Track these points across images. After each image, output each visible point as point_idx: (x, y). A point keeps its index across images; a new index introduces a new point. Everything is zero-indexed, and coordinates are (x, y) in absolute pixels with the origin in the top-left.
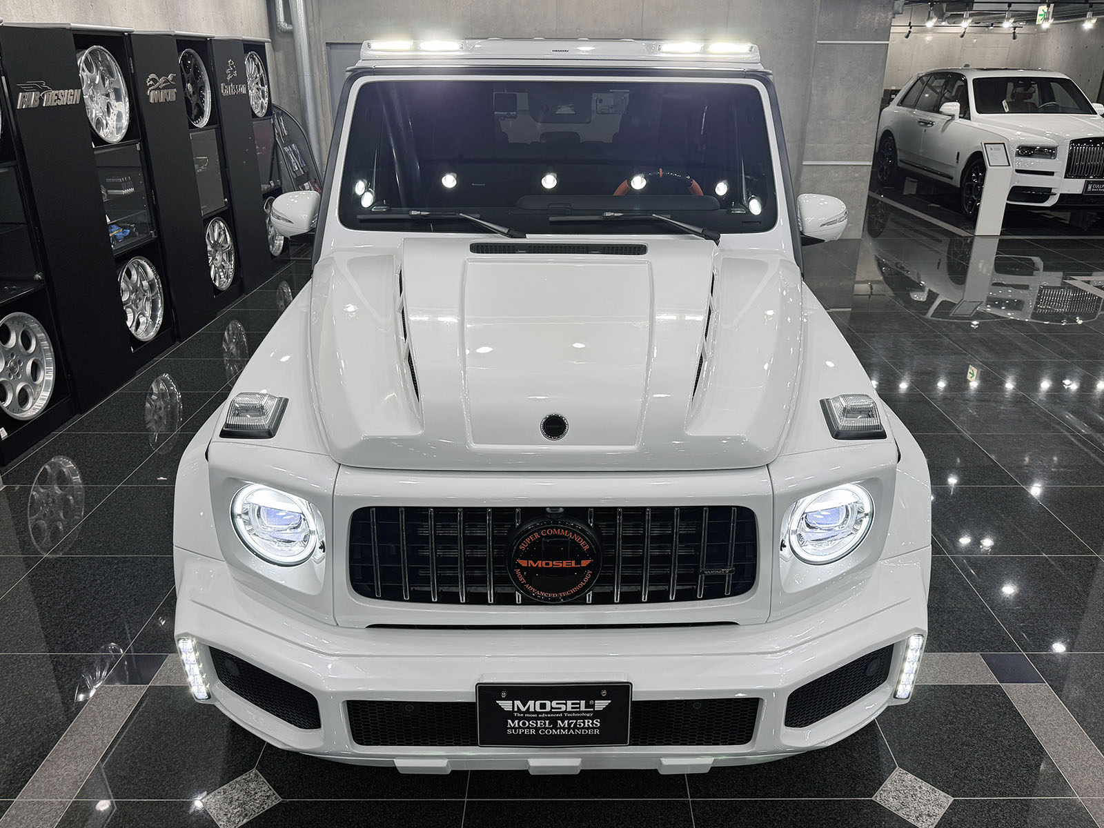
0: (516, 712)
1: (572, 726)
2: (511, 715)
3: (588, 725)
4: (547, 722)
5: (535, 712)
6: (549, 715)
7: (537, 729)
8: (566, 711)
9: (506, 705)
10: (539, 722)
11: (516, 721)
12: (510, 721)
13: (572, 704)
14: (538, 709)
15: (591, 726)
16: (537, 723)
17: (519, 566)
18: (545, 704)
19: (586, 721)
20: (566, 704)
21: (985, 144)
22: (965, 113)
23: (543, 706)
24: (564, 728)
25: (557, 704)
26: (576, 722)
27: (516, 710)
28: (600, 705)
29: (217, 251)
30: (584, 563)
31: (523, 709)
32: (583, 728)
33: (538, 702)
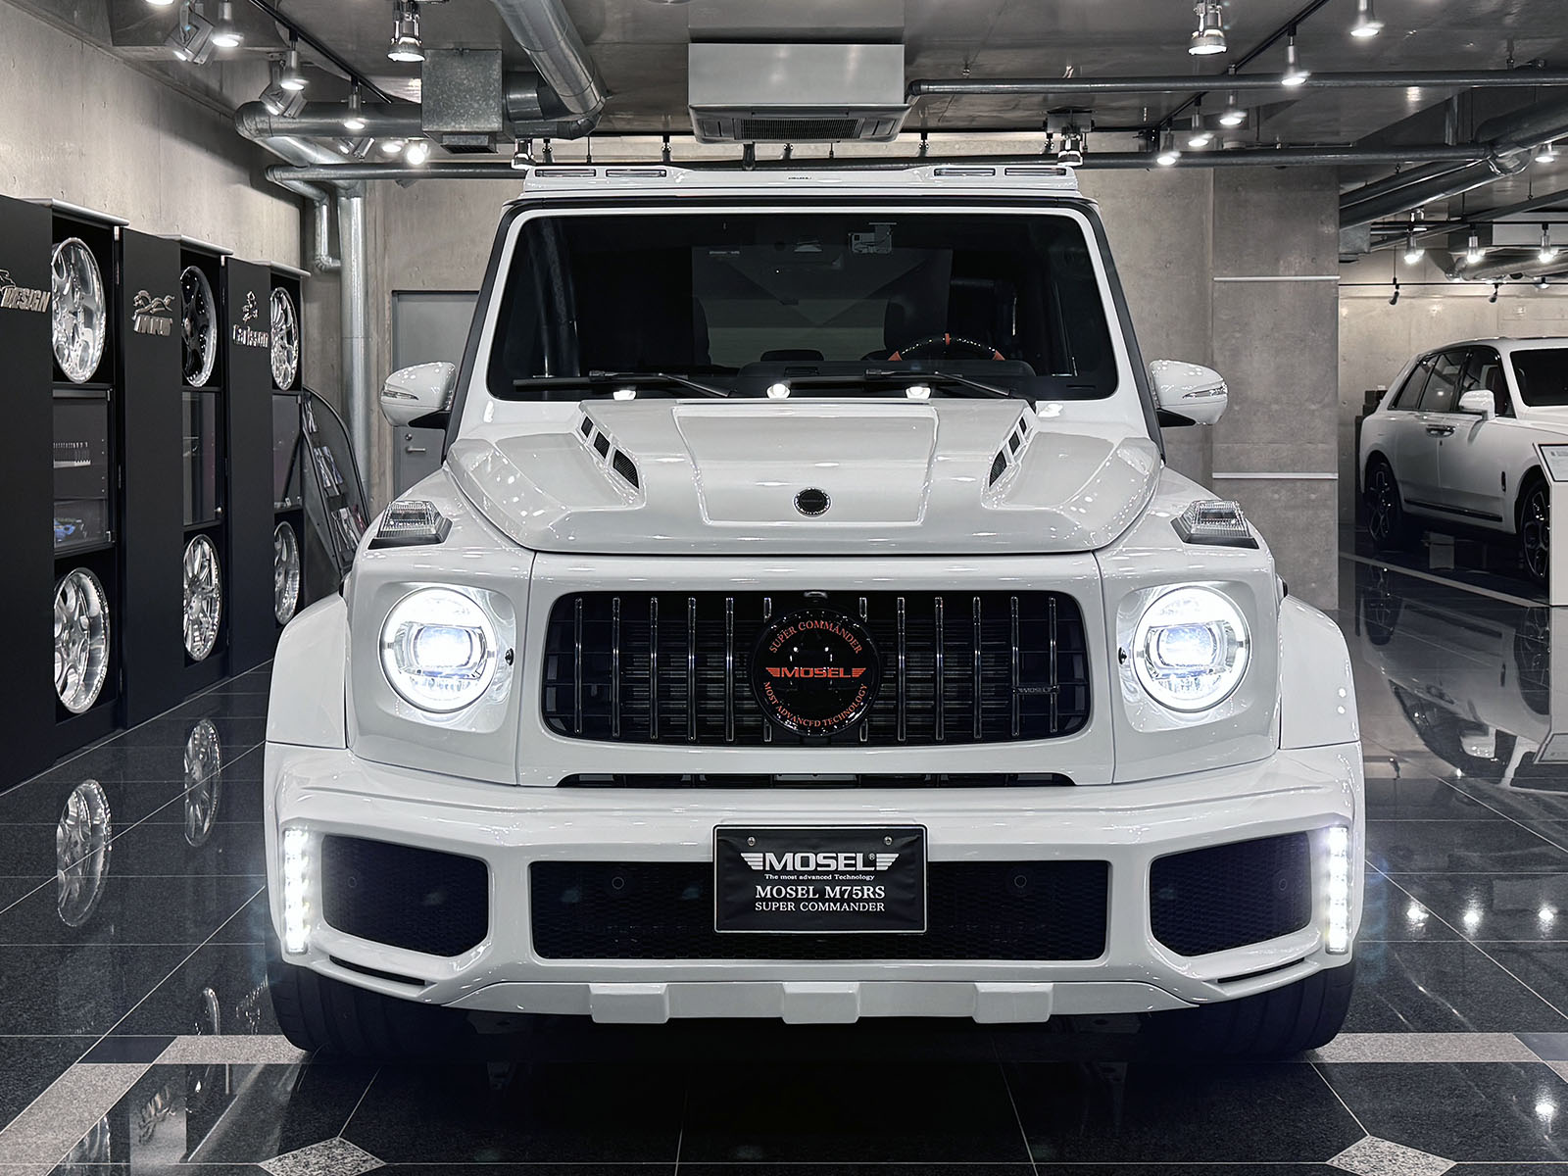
0: (767, 872)
1: (846, 897)
2: (759, 877)
3: (868, 895)
4: (811, 888)
5: (795, 872)
6: (814, 878)
7: (797, 901)
8: (836, 871)
9: (754, 860)
10: (799, 888)
11: (769, 888)
12: (759, 888)
13: (846, 858)
14: (798, 868)
15: (872, 896)
16: (796, 891)
17: (769, 678)
18: (808, 857)
19: (865, 888)
20: (836, 859)
23: (805, 862)
24: (834, 900)
25: (824, 858)
26: (852, 889)
27: (768, 868)
28: (885, 861)
29: (193, 593)
30: (857, 672)
31: (778, 867)
32: (861, 900)
33: (798, 856)
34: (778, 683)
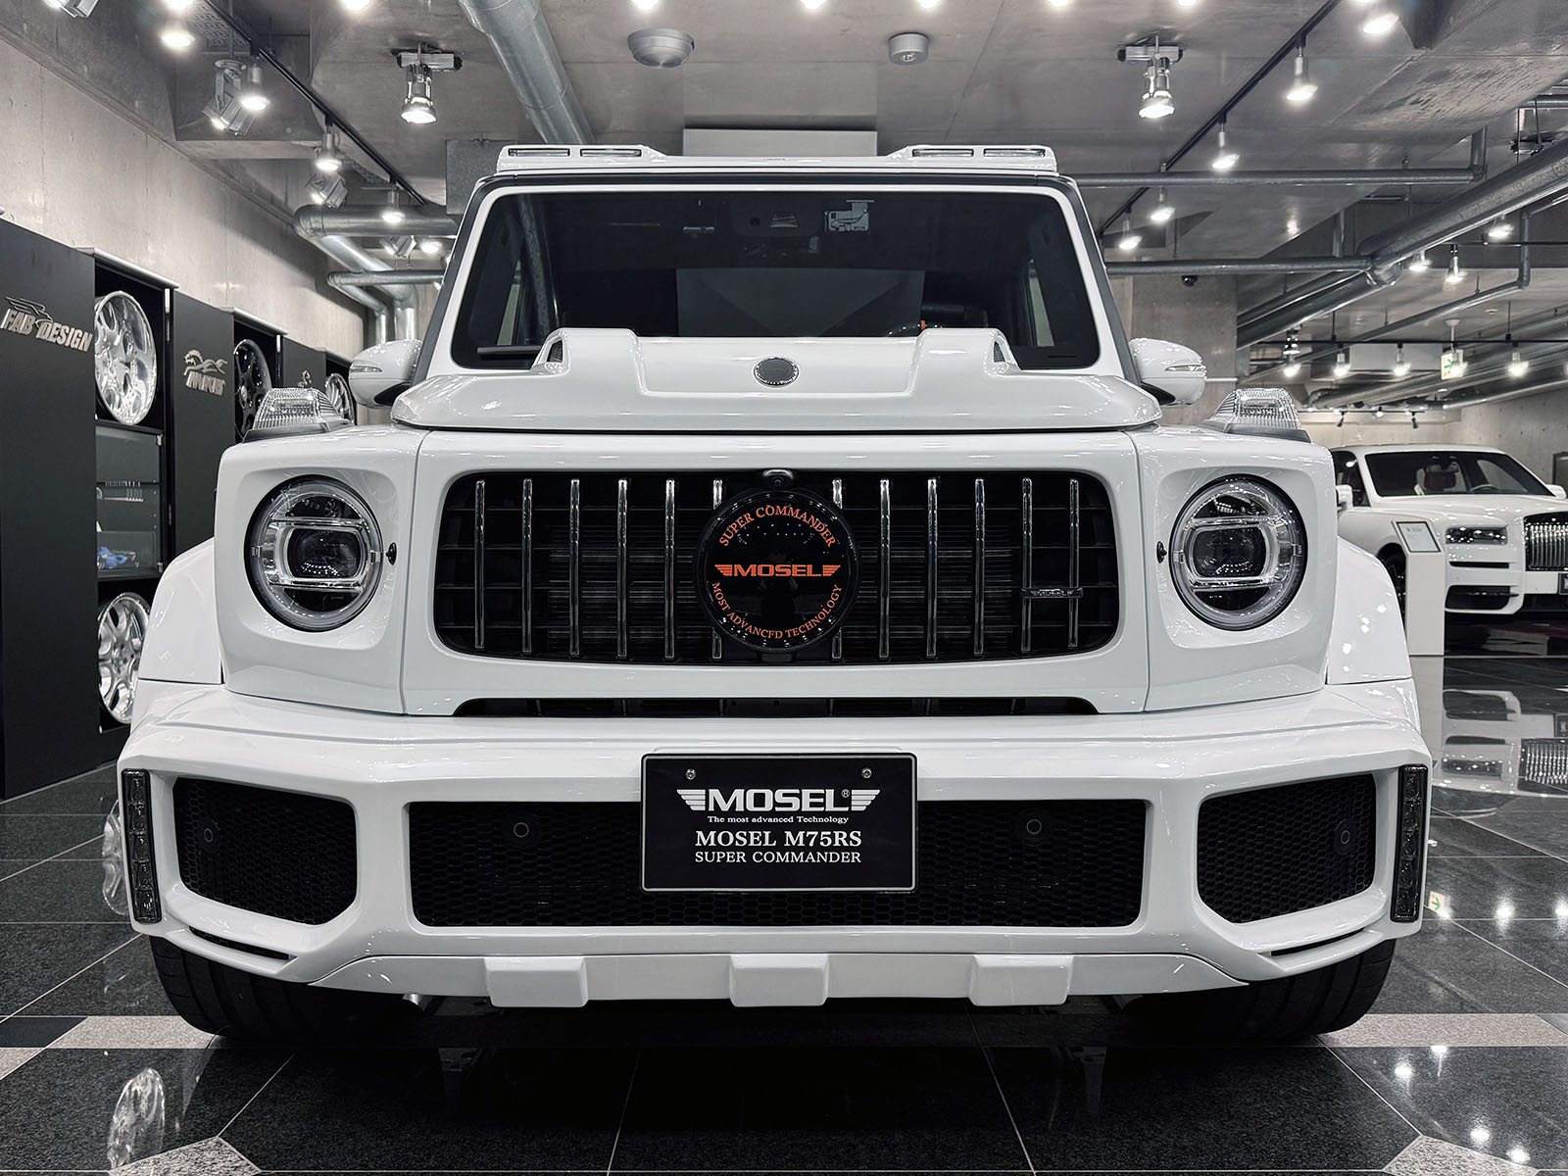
0: (712, 814)
1: (811, 844)
2: (701, 820)
3: (840, 842)
4: (767, 833)
5: (746, 813)
6: (770, 820)
7: (749, 850)
8: (800, 812)
9: (694, 799)
10: (752, 833)
11: (712, 834)
12: (700, 834)
14: (751, 807)
15: (845, 844)
16: (748, 838)
17: (718, 576)
18: (764, 794)
19: (837, 833)
20: (799, 796)
21: (1398, 523)
22: (1360, 498)
23: (759, 800)
24: (797, 849)
25: (785, 795)
26: (820, 834)
27: (711, 808)
28: (862, 799)
30: (829, 570)
31: (725, 807)
32: (832, 848)
33: (751, 793)
34: (731, 585)
